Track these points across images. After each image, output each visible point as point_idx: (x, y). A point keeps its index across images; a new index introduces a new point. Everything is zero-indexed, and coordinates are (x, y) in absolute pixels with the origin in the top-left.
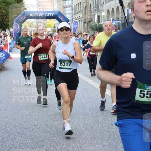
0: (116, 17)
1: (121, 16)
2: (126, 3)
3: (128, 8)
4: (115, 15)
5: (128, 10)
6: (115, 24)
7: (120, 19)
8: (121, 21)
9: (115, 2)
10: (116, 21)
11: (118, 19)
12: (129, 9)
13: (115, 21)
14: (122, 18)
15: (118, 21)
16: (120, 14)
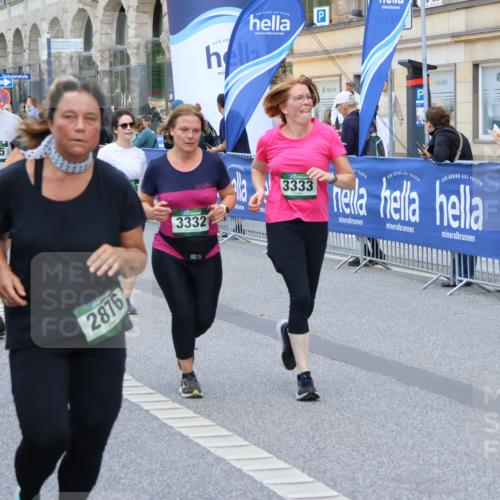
0: (14, 63)
1: (30, 60)
2: (44, 19)
3: (49, 36)
4: (10, 56)
5: (49, 41)
6: (10, 85)
7: (26, 70)
8: (29, 75)
9: (9, 13)
10: (11, 74)
11: (20, 68)
12: (52, 37)
13: (9, 76)
14: (30, 66)
15: (20, 77)
16: (26, 55)
